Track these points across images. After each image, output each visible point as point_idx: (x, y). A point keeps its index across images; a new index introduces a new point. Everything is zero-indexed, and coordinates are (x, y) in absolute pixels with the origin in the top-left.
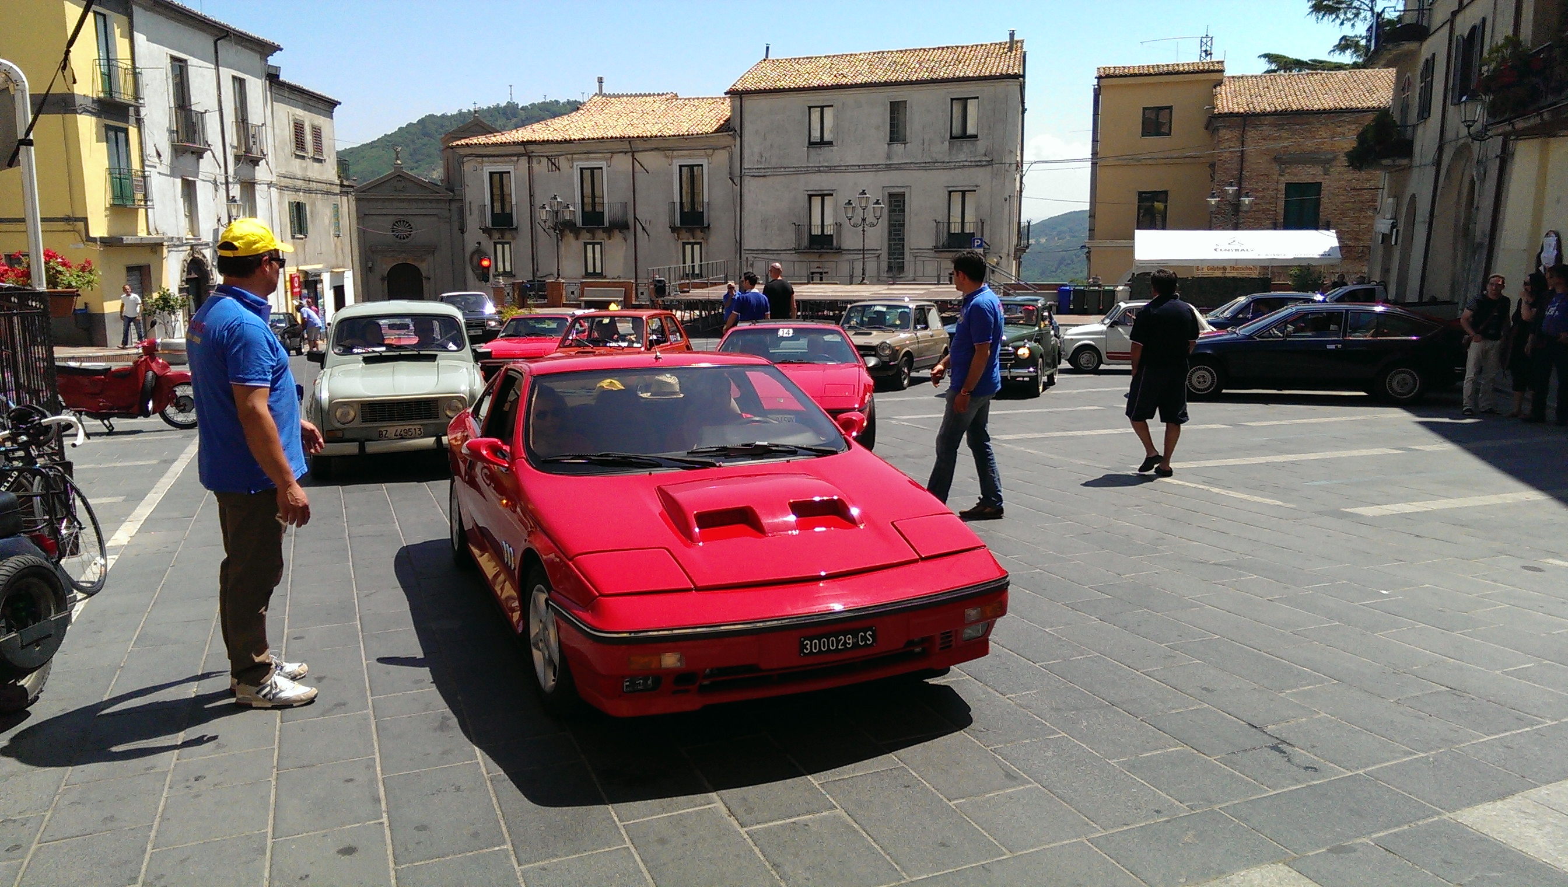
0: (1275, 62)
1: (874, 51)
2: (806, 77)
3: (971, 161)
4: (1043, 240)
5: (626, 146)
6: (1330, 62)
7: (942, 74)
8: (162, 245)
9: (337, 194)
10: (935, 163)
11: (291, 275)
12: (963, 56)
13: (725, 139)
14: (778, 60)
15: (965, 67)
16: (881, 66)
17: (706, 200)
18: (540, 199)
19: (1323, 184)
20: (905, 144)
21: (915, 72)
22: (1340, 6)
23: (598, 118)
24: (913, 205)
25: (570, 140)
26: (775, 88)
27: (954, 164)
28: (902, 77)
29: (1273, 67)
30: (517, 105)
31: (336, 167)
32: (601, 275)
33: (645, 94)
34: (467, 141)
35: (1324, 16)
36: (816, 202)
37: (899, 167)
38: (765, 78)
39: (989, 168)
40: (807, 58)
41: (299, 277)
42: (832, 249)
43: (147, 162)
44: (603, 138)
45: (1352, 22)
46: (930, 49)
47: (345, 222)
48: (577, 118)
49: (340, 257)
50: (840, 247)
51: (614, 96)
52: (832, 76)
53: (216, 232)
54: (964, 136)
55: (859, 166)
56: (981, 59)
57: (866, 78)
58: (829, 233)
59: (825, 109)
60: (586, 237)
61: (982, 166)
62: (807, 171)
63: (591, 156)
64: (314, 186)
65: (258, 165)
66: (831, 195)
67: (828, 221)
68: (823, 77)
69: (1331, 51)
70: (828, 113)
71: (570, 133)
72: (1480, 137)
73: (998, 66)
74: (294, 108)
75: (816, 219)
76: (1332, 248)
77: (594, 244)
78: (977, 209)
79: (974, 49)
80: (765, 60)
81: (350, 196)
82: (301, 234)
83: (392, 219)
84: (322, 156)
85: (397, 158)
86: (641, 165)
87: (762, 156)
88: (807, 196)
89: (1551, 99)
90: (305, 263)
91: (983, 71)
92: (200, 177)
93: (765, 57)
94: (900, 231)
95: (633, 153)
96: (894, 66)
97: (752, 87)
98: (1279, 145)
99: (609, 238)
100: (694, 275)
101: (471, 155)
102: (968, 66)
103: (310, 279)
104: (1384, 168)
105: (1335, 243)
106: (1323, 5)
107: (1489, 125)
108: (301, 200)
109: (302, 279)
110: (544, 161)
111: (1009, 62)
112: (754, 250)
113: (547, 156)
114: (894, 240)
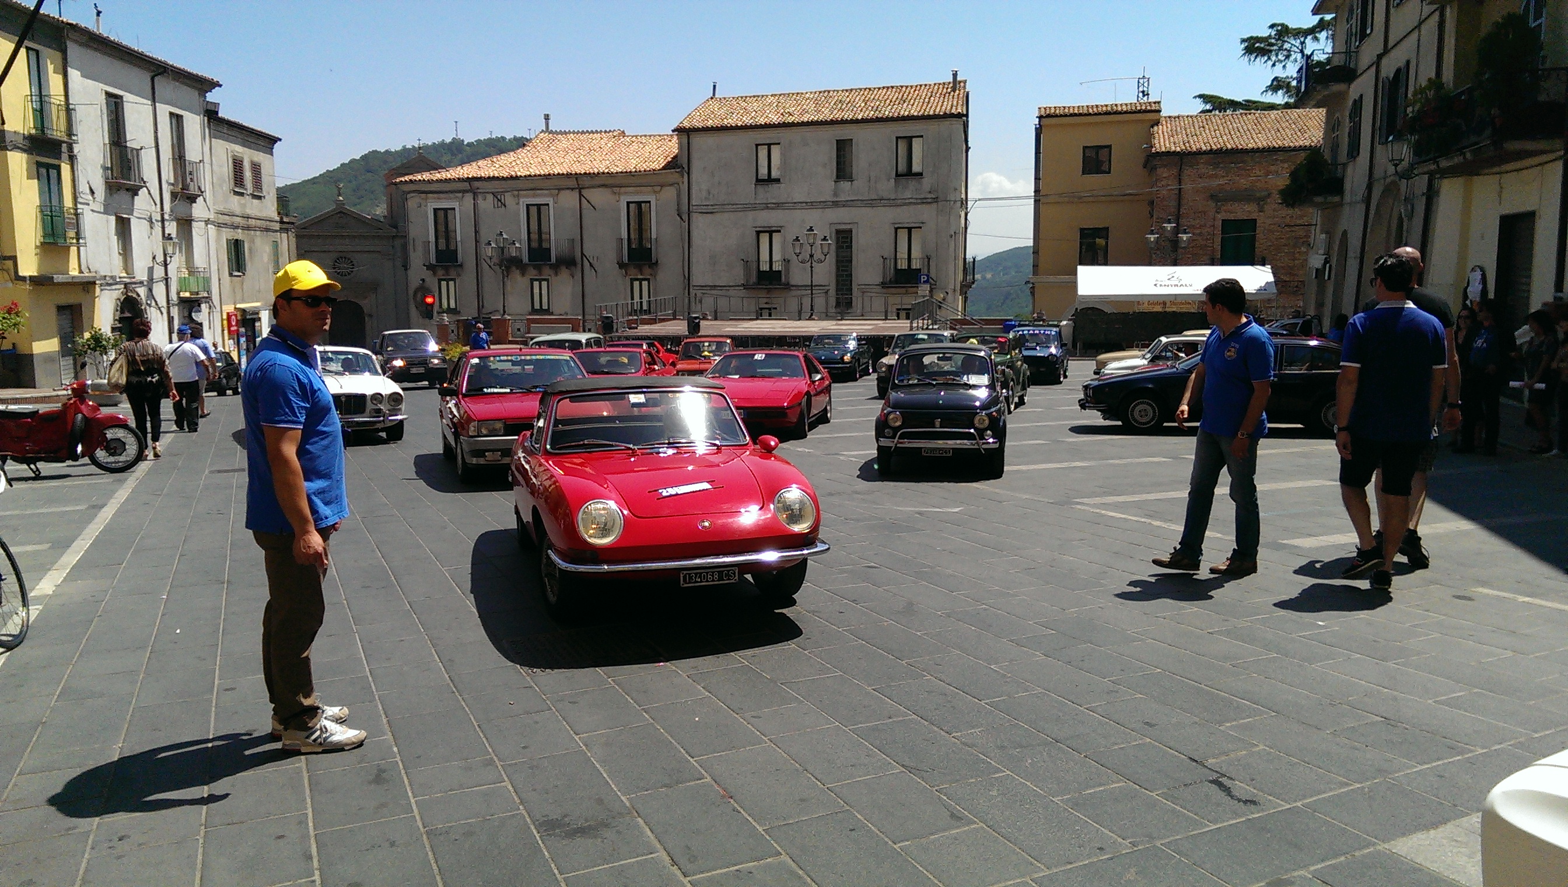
0: (1209, 102)
1: (820, 90)
2: (753, 115)
3: (917, 199)
4: (989, 276)
5: (572, 183)
6: (1263, 102)
7: (887, 113)
8: (94, 283)
9: (276, 231)
10: (881, 200)
11: (228, 313)
12: (908, 96)
13: (673, 176)
14: (725, 98)
15: (910, 106)
16: (827, 105)
17: (654, 236)
18: (485, 234)
19: (1258, 222)
20: (851, 181)
21: (861, 111)
22: (1272, 48)
23: (545, 155)
24: (861, 240)
25: (517, 176)
26: (722, 126)
27: (899, 201)
28: (848, 115)
29: (1208, 107)
30: (463, 141)
31: (276, 204)
32: (548, 312)
33: (592, 131)
34: (411, 177)
35: (1256, 58)
36: (764, 239)
37: (845, 204)
38: (713, 116)
39: (934, 205)
40: (754, 97)
41: (237, 315)
42: (779, 285)
43: (80, 200)
44: (549, 175)
45: (1283, 64)
46: (875, 89)
48: (523, 154)
50: (788, 284)
51: (561, 133)
52: (779, 114)
53: (151, 270)
54: (909, 173)
55: (806, 203)
56: (925, 98)
57: (813, 117)
58: (777, 269)
59: (772, 146)
60: (532, 273)
61: (930, 203)
62: (754, 207)
63: (537, 192)
64: (252, 222)
65: (195, 202)
66: (779, 231)
67: (776, 257)
68: (770, 116)
69: (1264, 91)
70: (775, 151)
71: (516, 170)
72: (1407, 175)
73: (942, 106)
74: (233, 145)
75: (765, 256)
76: (1267, 283)
77: (540, 281)
78: (924, 246)
79: (918, 88)
80: (712, 98)
81: (290, 232)
82: (239, 271)
83: (335, 255)
84: (261, 192)
85: (339, 195)
86: (588, 201)
87: (709, 193)
88: (754, 233)
89: (1473, 139)
90: (243, 301)
91: (927, 110)
92: (135, 214)
93: (712, 95)
94: (847, 266)
95: (580, 189)
96: (840, 105)
97: (700, 125)
98: (1215, 183)
99: (556, 274)
100: (642, 311)
101: (414, 191)
102: (913, 105)
103: (248, 317)
104: (1317, 205)
105: (1271, 278)
106: (1255, 47)
107: (1415, 164)
108: (240, 237)
109: (239, 318)
110: (490, 197)
111: (953, 101)
112: (702, 286)
113: (492, 193)
114: (842, 276)
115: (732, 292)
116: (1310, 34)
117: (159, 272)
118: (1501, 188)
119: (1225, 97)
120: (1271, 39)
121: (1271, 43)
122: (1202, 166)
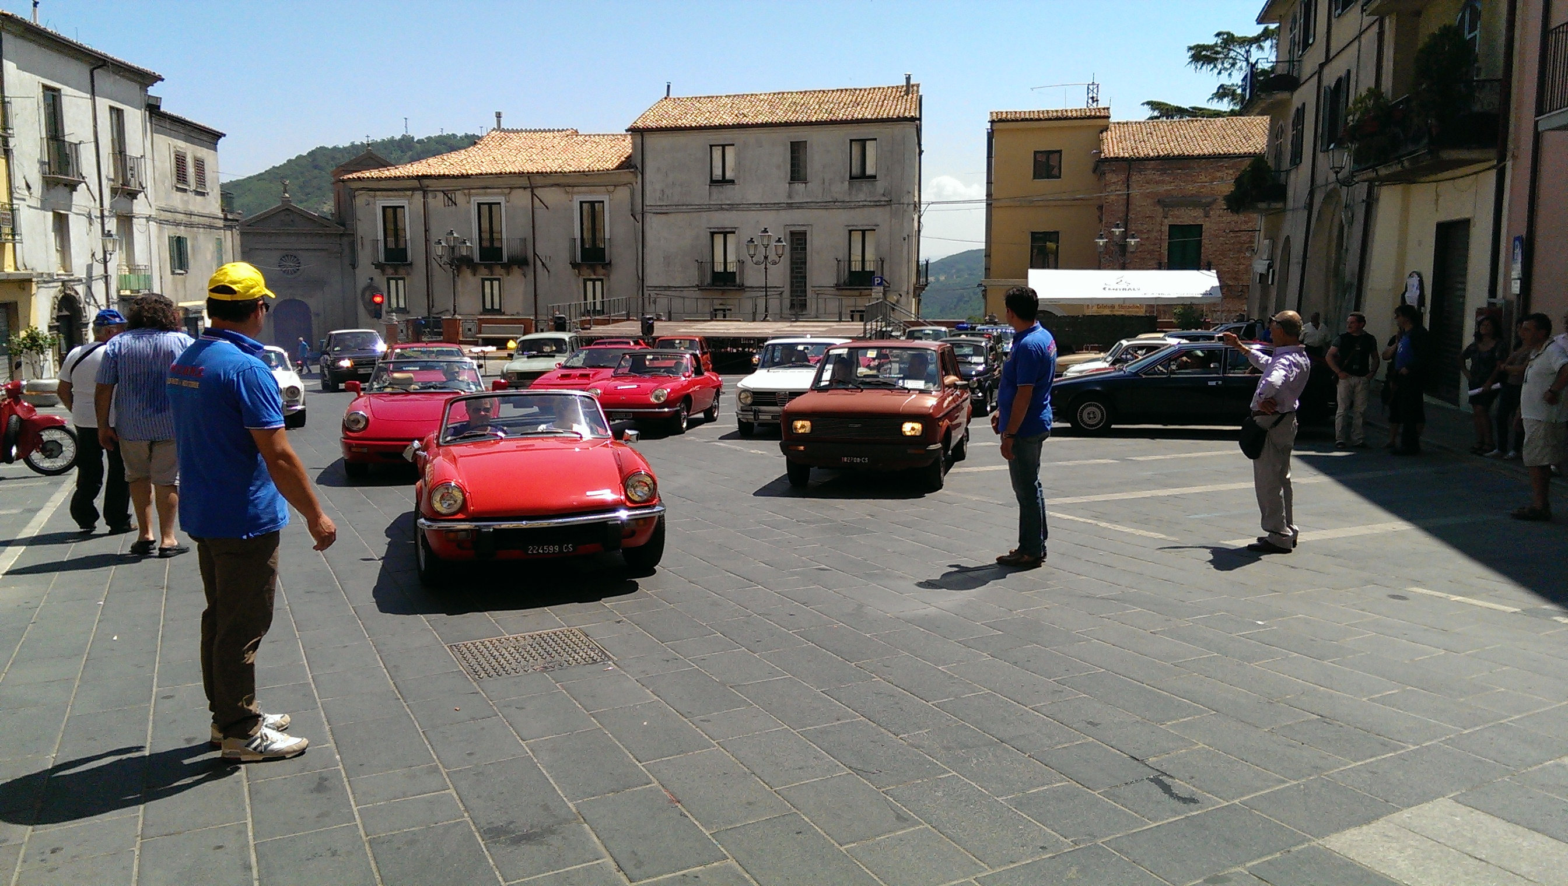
0: (1157, 109)
1: (774, 92)
2: (707, 115)
3: (870, 201)
4: (942, 278)
5: (525, 182)
6: (1209, 110)
7: (841, 115)
8: (30, 281)
9: (220, 228)
10: (835, 202)
12: (861, 99)
13: (626, 176)
14: (679, 99)
15: (864, 109)
16: (781, 107)
17: (607, 236)
18: (436, 234)
19: (1204, 228)
20: (805, 183)
21: (815, 113)
22: (1218, 56)
23: (497, 154)
24: (815, 242)
25: (468, 175)
26: (676, 127)
27: (853, 204)
28: (802, 117)
29: (1156, 113)
30: (413, 138)
31: (219, 200)
32: (499, 312)
33: (544, 129)
34: (359, 174)
35: (1202, 66)
36: (719, 240)
37: (800, 206)
38: (667, 116)
39: (888, 208)
40: (708, 97)
42: (734, 286)
43: (15, 195)
44: (501, 173)
45: (1229, 71)
46: (829, 91)
48: (474, 152)
50: (743, 285)
51: (513, 131)
52: (733, 116)
53: (90, 268)
54: (863, 176)
55: (761, 204)
56: (879, 101)
57: (767, 118)
58: (731, 271)
59: (726, 147)
60: (484, 272)
61: (883, 206)
62: (709, 208)
63: (489, 190)
64: (195, 219)
65: (136, 199)
66: (734, 233)
67: (731, 258)
68: (724, 117)
69: (1210, 99)
70: (730, 152)
71: (467, 168)
72: (1347, 182)
73: (895, 109)
74: (176, 140)
75: (719, 257)
76: (1212, 287)
77: (491, 280)
78: (877, 248)
79: (872, 91)
80: (666, 98)
81: (234, 230)
82: (181, 269)
83: (281, 254)
84: (205, 190)
85: (285, 191)
86: (541, 201)
87: (663, 193)
88: (709, 234)
89: (1411, 148)
90: (186, 299)
91: (881, 113)
92: (73, 210)
93: (666, 95)
94: (801, 268)
95: (533, 188)
96: (794, 107)
97: (654, 125)
98: (1162, 188)
99: (508, 274)
100: (595, 312)
101: (363, 189)
102: (867, 108)
103: (191, 316)
104: (1260, 211)
105: (1216, 283)
106: (1202, 55)
107: (1355, 172)
108: (183, 235)
110: (440, 195)
111: (906, 105)
112: (656, 287)
113: (443, 191)
114: (797, 277)
115: (685, 293)
116: (1255, 43)
117: (98, 270)
118: (1437, 195)
119: (1172, 104)
120: (1217, 47)
121: (1217, 51)
122: (1149, 172)
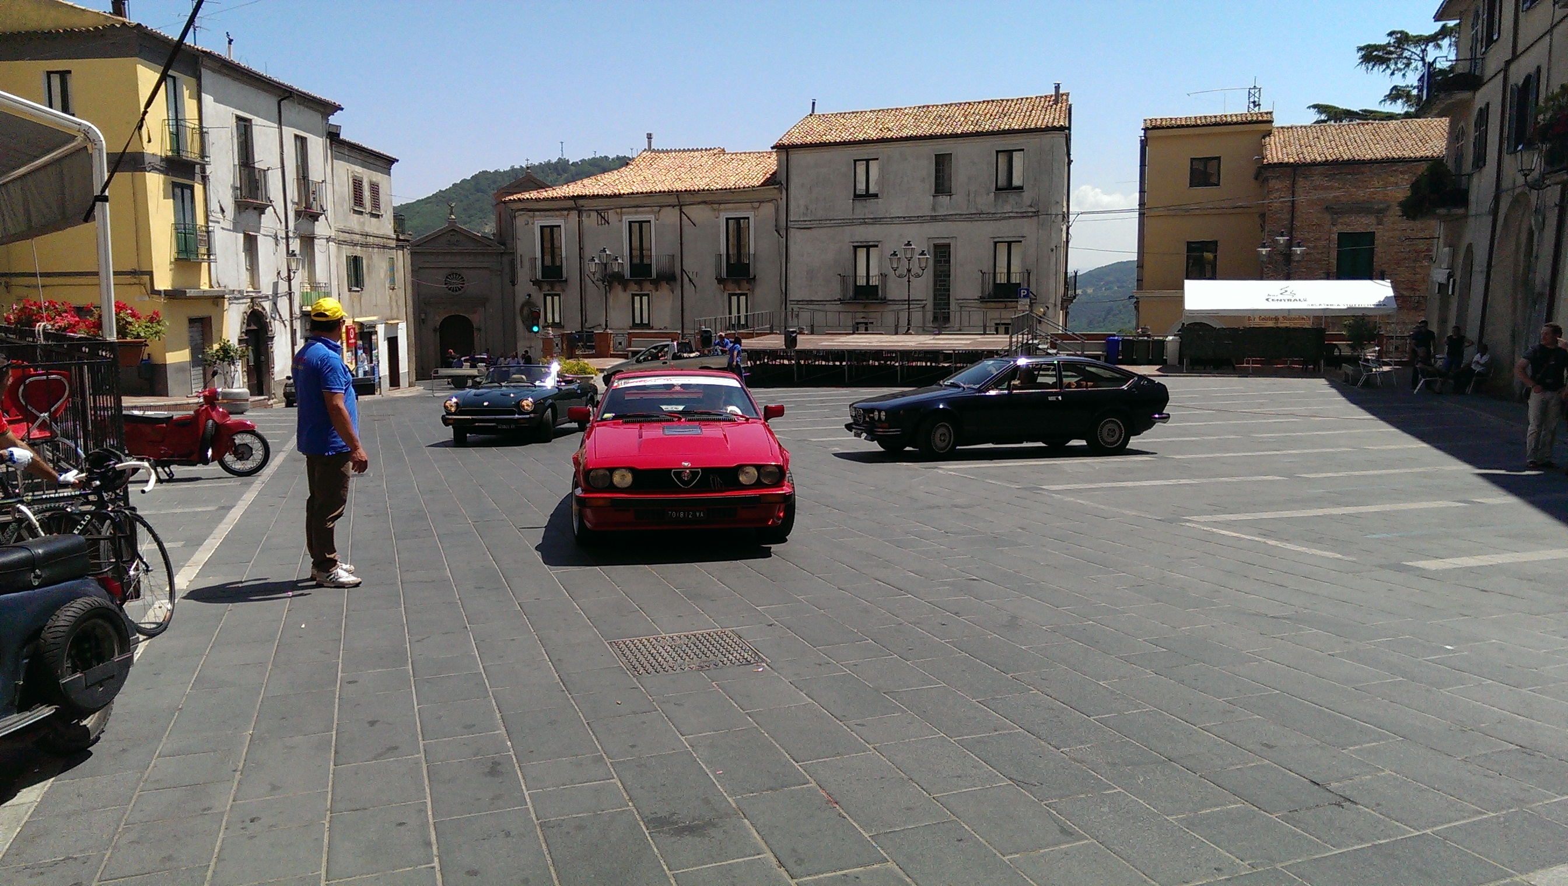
0: (1325, 112)
1: (920, 105)
2: (851, 131)
3: (1017, 213)
4: (1090, 291)
5: (673, 200)
6: (1381, 112)
7: (987, 127)
8: (223, 297)
9: (393, 248)
10: (980, 214)
12: (1009, 109)
13: (771, 192)
14: (824, 115)
15: (1010, 120)
16: (926, 120)
17: (752, 251)
18: (588, 252)
19: (1377, 235)
20: (950, 195)
21: (961, 125)
22: (1391, 56)
23: (647, 173)
24: (959, 255)
25: (620, 194)
26: (820, 142)
27: (998, 216)
28: (948, 130)
29: (1323, 117)
30: (568, 161)
31: (392, 222)
32: (648, 326)
33: (693, 149)
34: (519, 196)
35: (1373, 66)
36: (862, 254)
37: (944, 218)
38: (811, 133)
39: (1035, 219)
40: (853, 113)
41: (354, 329)
42: (877, 300)
43: (211, 218)
44: (651, 192)
45: (1403, 72)
46: (975, 103)
47: (400, 275)
48: (626, 173)
49: (395, 309)
50: (885, 298)
51: (663, 151)
52: (878, 130)
53: (276, 285)
54: (1010, 187)
55: (904, 218)
56: (1026, 111)
57: (912, 132)
58: (874, 284)
59: (870, 162)
60: (634, 288)
61: (1028, 217)
62: (852, 222)
63: (641, 209)
64: (371, 240)
65: (317, 220)
66: (877, 246)
67: (873, 272)
68: (868, 131)
69: (1382, 101)
70: (874, 166)
71: (620, 187)
72: (1537, 185)
73: (1044, 119)
74: (353, 166)
75: (861, 270)
76: (1387, 298)
77: (641, 296)
78: (1024, 260)
79: (1019, 102)
80: (811, 115)
81: (405, 250)
82: (358, 287)
83: (446, 272)
84: (379, 211)
85: (452, 213)
86: (689, 218)
87: (808, 209)
88: (852, 248)
90: (361, 315)
91: (1029, 123)
92: (262, 231)
93: (811, 112)
94: (945, 281)
95: (681, 206)
96: (939, 120)
97: (799, 142)
98: (1331, 195)
99: (657, 290)
100: (740, 326)
101: (522, 210)
102: (1013, 119)
103: (365, 330)
104: (1440, 218)
105: (1390, 293)
106: (1373, 56)
107: (1548, 173)
108: (359, 254)
109: (357, 331)
110: (594, 214)
111: (1055, 114)
112: (799, 301)
113: (597, 211)
114: (939, 290)
115: (828, 307)
116: (1432, 42)
117: (283, 287)
119: (1341, 108)
120: (1390, 47)
121: (1390, 51)
122: (1315, 178)
